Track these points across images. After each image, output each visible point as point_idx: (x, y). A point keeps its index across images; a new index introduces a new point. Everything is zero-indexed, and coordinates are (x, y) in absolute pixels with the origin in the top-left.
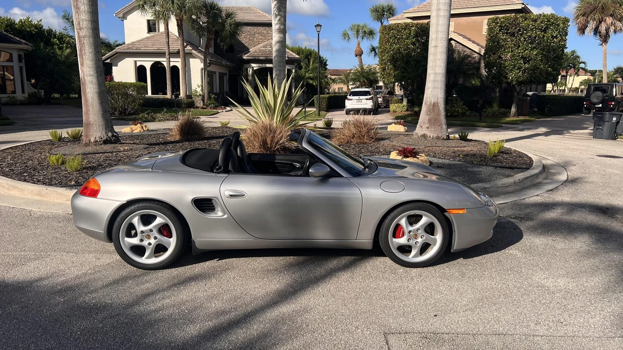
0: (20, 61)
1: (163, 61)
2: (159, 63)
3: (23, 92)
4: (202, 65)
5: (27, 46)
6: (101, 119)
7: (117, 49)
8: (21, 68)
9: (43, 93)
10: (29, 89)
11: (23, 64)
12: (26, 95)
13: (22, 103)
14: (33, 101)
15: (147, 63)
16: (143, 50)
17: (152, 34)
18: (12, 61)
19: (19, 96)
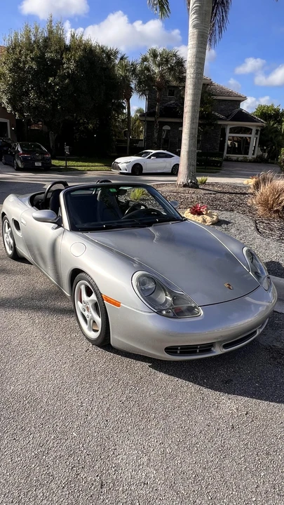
0: (257, 134)
3: (253, 154)
5: (264, 123)
6: (186, 170)
8: (256, 138)
9: (266, 156)
10: (258, 152)
11: (258, 136)
12: (255, 156)
13: (250, 161)
14: (259, 161)
18: (251, 134)
19: (250, 156)
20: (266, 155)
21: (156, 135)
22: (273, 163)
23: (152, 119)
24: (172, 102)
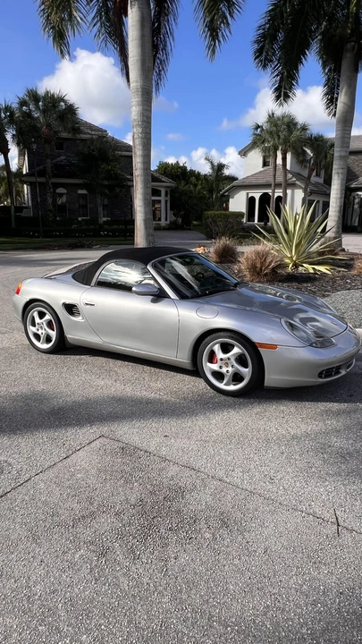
0: (166, 196)
1: (269, 191)
2: (267, 193)
3: (166, 220)
4: (302, 195)
5: (172, 184)
7: (235, 183)
8: (166, 201)
10: (171, 218)
11: (168, 198)
12: (168, 222)
13: (165, 229)
14: (175, 227)
15: (257, 195)
16: (254, 182)
17: (266, 168)
18: (160, 196)
19: (163, 223)
20: (180, 220)
21: (50, 200)
22: (190, 229)
23: (42, 180)
24: (63, 158)
